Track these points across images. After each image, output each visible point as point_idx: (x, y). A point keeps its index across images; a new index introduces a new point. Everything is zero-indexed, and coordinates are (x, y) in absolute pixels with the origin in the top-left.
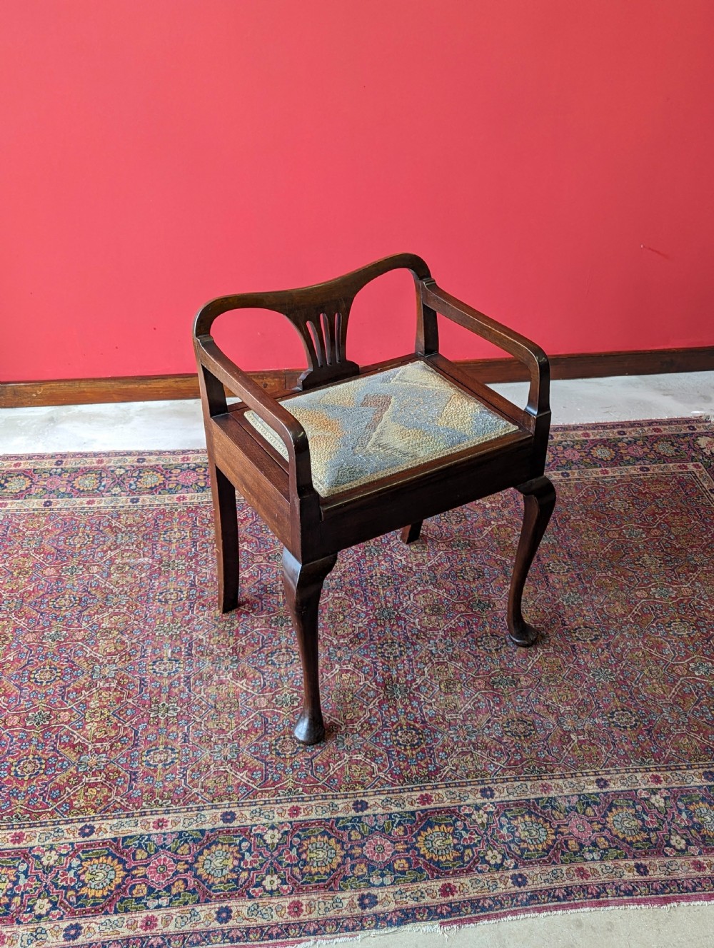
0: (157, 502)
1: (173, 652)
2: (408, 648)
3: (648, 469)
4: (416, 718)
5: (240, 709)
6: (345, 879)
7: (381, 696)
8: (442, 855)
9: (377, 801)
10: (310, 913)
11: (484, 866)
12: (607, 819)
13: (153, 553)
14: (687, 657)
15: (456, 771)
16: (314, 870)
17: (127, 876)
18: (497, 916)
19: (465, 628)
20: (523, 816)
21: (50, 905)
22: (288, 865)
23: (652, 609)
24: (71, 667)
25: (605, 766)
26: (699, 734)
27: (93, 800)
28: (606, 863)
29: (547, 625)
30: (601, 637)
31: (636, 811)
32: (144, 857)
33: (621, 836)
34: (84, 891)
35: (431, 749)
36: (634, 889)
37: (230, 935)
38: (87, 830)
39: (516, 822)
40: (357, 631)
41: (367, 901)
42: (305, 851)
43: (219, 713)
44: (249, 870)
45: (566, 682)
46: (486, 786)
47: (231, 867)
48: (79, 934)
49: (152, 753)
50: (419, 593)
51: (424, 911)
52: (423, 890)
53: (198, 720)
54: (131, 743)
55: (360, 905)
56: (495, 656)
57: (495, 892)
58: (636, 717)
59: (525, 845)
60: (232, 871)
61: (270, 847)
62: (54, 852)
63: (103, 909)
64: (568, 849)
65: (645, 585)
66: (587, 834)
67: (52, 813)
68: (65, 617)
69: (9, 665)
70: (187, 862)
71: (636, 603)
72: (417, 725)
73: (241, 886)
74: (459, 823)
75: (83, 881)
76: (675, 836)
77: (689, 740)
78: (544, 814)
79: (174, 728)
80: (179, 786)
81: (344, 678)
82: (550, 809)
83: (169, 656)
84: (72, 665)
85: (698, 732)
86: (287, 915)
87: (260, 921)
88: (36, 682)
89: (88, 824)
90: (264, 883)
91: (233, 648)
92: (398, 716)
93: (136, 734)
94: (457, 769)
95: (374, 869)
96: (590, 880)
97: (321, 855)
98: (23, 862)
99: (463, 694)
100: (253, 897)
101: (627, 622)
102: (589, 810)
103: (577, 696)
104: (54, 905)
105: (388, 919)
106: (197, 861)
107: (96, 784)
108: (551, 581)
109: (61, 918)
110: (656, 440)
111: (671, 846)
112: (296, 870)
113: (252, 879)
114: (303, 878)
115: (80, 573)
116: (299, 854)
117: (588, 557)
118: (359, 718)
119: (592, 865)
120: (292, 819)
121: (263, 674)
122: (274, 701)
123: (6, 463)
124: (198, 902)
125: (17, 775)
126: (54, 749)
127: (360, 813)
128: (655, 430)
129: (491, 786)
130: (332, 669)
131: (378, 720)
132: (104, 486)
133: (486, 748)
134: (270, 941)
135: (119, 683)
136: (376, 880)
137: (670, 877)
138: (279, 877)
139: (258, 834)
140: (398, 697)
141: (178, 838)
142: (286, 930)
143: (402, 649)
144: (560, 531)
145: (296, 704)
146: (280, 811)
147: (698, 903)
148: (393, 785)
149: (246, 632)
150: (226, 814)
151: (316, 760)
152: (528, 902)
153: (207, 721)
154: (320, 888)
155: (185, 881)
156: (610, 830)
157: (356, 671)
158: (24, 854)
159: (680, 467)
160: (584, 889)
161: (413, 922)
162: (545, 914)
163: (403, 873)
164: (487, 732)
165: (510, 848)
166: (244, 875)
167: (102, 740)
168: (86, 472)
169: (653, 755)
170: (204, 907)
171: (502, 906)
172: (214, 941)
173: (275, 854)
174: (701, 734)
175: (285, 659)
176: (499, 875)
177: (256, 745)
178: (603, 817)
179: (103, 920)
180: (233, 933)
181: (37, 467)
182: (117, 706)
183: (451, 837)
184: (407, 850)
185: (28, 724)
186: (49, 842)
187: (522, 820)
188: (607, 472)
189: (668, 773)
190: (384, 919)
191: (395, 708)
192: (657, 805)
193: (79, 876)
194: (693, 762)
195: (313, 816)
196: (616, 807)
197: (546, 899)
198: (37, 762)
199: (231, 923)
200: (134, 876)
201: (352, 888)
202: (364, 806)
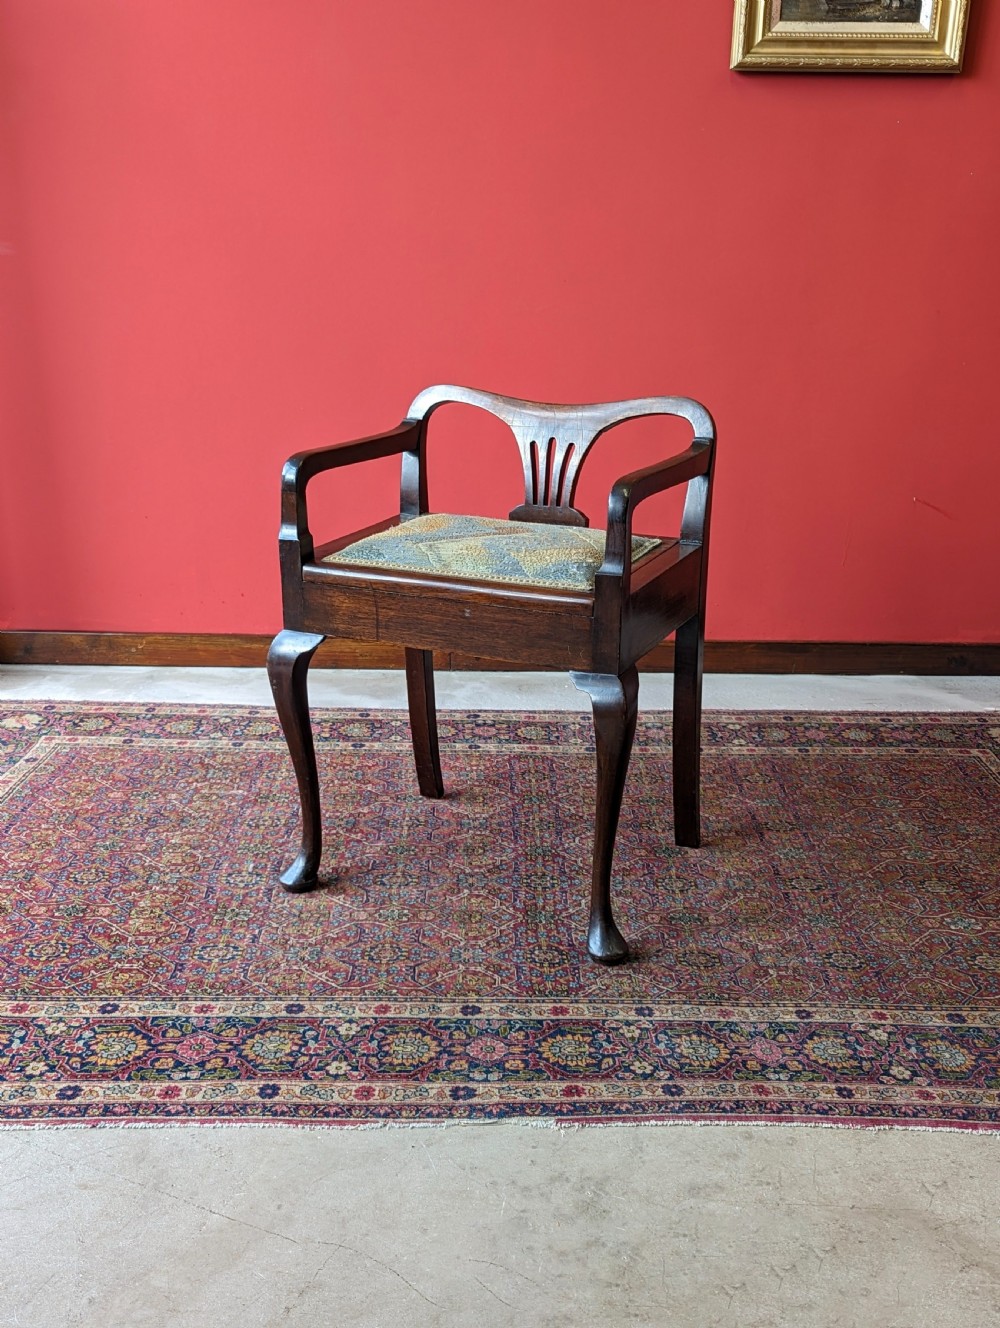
0: (265, 747)
1: (255, 868)
2: (564, 882)
3: (917, 751)
4: (561, 941)
5: (331, 919)
6: (437, 1072)
7: (519, 920)
8: (572, 1061)
9: (494, 1008)
10: (384, 1098)
11: (627, 1074)
12: (805, 1046)
13: (251, 787)
14: (942, 912)
15: (605, 990)
16: (396, 1062)
17: (150, 1050)
18: (635, 1119)
19: (643, 869)
20: (689, 1035)
21: (46, 1068)
22: (364, 1055)
23: (901, 868)
24: (121, 872)
25: (810, 999)
26: (947, 981)
27: (123, 983)
28: (796, 1084)
29: (753, 873)
30: (826, 887)
31: (847, 1041)
32: (177, 1035)
33: (821, 1061)
34: (93, 1059)
35: (578, 968)
36: (831, 1109)
37: (273, 1109)
38: (109, 1008)
39: (679, 1040)
40: (498, 863)
41: (462, 1093)
42: (389, 1044)
43: (302, 921)
44: (311, 1056)
45: (770, 924)
46: (644, 1006)
47: (288, 1051)
48: (78, 1095)
49: (208, 949)
50: (588, 837)
51: (537, 1107)
52: (540, 1089)
53: (275, 925)
54: (184, 938)
55: (451, 1096)
56: (679, 896)
57: (637, 1098)
58: (862, 960)
59: (688, 1061)
60: (290, 1054)
61: (344, 1038)
62: (62, 1024)
63: (113, 1075)
64: (746, 1068)
65: (895, 847)
66: (775, 1056)
67: (68, 991)
68: (126, 832)
69: (45, 865)
70: (231, 1043)
71: (879, 862)
72: (561, 947)
73: (298, 1068)
74: (600, 1035)
75: (93, 1051)
76: (897, 1066)
77: (933, 985)
78: (719, 1035)
79: (242, 931)
80: (236, 979)
81: (473, 900)
82: (727, 1032)
83: (250, 870)
84: (125, 871)
85: (946, 979)
86: (352, 1097)
87: (315, 1100)
88: (76, 881)
89: (112, 1003)
90: (328, 1068)
91: (333, 869)
92: (537, 938)
93: (192, 931)
94: (607, 988)
95: (477, 1066)
96: (770, 1097)
97: (409, 1048)
98: (22, 1029)
99: (629, 926)
100: (311, 1079)
101: (863, 878)
102: (782, 1037)
103: (783, 937)
104: (52, 1068)
105: (488, 1110)
106: (244, 1043)
107: (130, 970)
108: (767, 837)
109: (59, 1079)
110: (932, 728)
111: (889, 1075)
112: (373, 1061)
113: (313, 1064)
114: (380, 1067)
115: (155, 798)
116: (380, 1046)
117: (820, 818)
118: (485, 936)
119: (776, 1084)
120: (377, 1016)
121: (367, 892)
122: (376, 915)
123: (84, 707)
124: (238, 1078)
125: (32, 955)
126: (84, 937)
127: (469, 1017)
128: (931, 719)
129: (650, 1006)
130: (459, 892)
131: (511, 939)
132: (202, 731)
133: (651, 973)
134: (325, 1119)
135: (180, 889)
136: (477, 1076)
137: (883, 1102)
138: (349, 1065)
139: (329, 1026)
140: (541, 922)
141: (225, 1022)
142: (349, 1110)
143: (555, 882)
144: (787, 796)
145: (405, 919)
146: (364, 1008)
147: (919, 1128)
148: (517, 995)
149: (353, 858)
150: (293, 1005)
151: (422, 968)
152: (681, 1110)
153: (286, 927)
154: (401, 1077)
155: (226, 1060)
156: (807, 1056)
157: (491, 897)
158: (24, 1023)
159: (961, 752)
160: (761, 1105)
161: (520, 1115)
162: (703, 1123)
163: (518, 1072)
164: (655, 960)
165: (666, 1062)
166: (306, 1059)
167: (146, 934)
168: (181, 718)
169: (880, 995)
170: (244, 1083)
171: (644, 1111)
172: (251, 1112)
173: (348, 1044)
174: (950, 981)
175: (399, 881)
176: (646, 1084)
177: (344, 951)
178: (801, 1043)
179: (111, 1085)
180: (277, 1107)
181: (122, 712)
182: (173, 907)
183: (587, 1046)
184: (526, 1053)
185: (56, 914)
186: (60, 1015)
187: (688, 1038)
188: (860, 751)
189: (898, 1012)
190: (480, 1110)
191: (535, 931)
192: (877, 1038)
193: (90, 1045)
194: (934, 1004)
195: (407, 1014)
196: (819, 1036)
197: (707, 1110)
198: (60, 946)
199: (276, 1099)
200: (158, 1051)
201: (444, 1080)
202: (478, 1010)
